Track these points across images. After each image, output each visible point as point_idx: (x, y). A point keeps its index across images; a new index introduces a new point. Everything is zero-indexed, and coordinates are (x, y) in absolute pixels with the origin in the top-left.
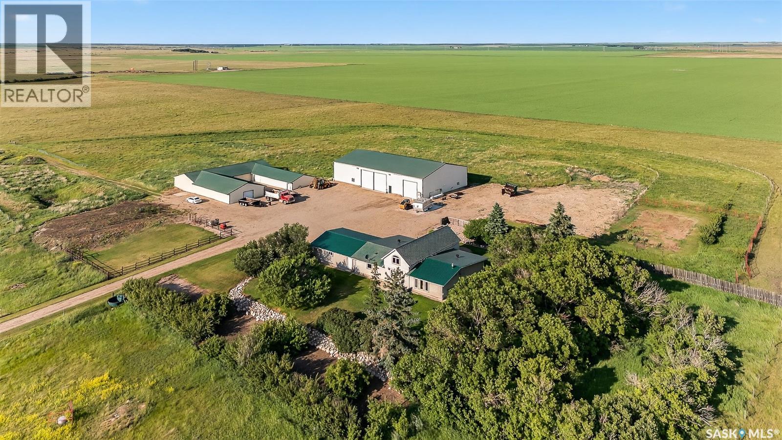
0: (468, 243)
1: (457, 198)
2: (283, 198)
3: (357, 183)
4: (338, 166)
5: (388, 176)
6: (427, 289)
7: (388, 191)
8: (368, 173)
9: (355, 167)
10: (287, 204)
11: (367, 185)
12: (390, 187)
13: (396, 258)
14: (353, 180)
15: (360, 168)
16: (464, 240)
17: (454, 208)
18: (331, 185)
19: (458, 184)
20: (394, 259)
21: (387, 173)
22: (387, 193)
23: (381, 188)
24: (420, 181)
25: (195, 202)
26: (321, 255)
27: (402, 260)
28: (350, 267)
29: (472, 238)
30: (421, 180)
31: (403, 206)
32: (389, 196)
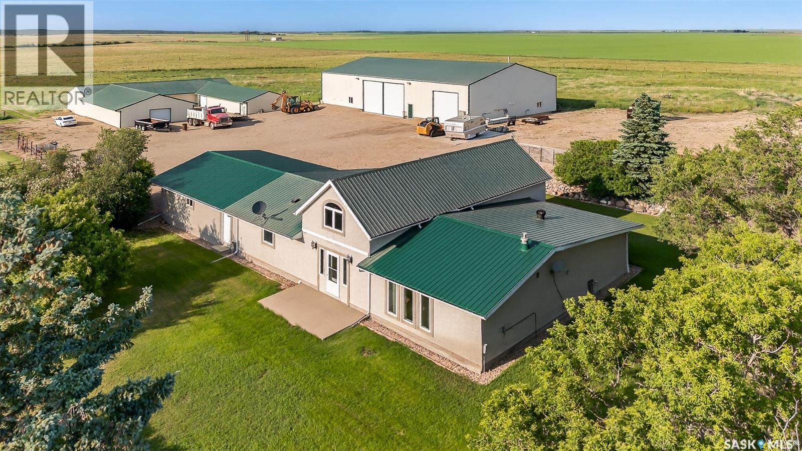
0: (567, 195)
1: (537, 123)
2: (211, 118)
3: (357, 104)
4: (328, 79)
5: (406, 85)
6: (425, 323)
7: (407, 114)
8: (373, 85)
9: (353, 77)
10: (215, 128)
11: (373, 107)
12: (410, 106)
13: (334, 210)
14: (351, 100)
15: (362, 78)
16: (555, 187)
17: (532, 136)
18: (314, 109)
19: (539, 104)
20: (329, 214)
21: (405, 82)
22: (405, 117)
23: (395, 110)
24: (463, 90)
25: (63, 124)
26: (173, 207)
27: (350, 218)
28: (226, 240)
29: (575, 183)
30: (465, 89)
31: (424, 130)
32: (407, 121)
